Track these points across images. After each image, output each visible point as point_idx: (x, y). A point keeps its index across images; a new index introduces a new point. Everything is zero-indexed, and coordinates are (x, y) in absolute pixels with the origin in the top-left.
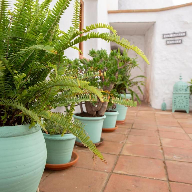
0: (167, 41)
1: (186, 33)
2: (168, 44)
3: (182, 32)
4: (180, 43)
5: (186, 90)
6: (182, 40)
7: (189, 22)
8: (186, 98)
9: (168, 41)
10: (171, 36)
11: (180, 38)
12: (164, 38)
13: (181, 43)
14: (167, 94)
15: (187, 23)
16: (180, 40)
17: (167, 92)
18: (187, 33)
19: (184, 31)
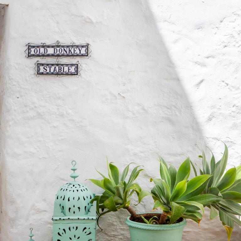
0: (39, 65)
1: (87, 46)
2: (42, 74)
3: (77, 43)
4: (72, 74)
5: (87, 210)
6: (77, 66)
7: (94, 20)
8: (87, 231)
9: (43, 65)
10: (51, 51)
11: (74, 61)
12: (30, 56)
13: (76, 73)
14: (39, 211)
15: (91, 22)
16: (72, 65)
17: (42, 205)
18: (91, 48)
19: (84, 43)
